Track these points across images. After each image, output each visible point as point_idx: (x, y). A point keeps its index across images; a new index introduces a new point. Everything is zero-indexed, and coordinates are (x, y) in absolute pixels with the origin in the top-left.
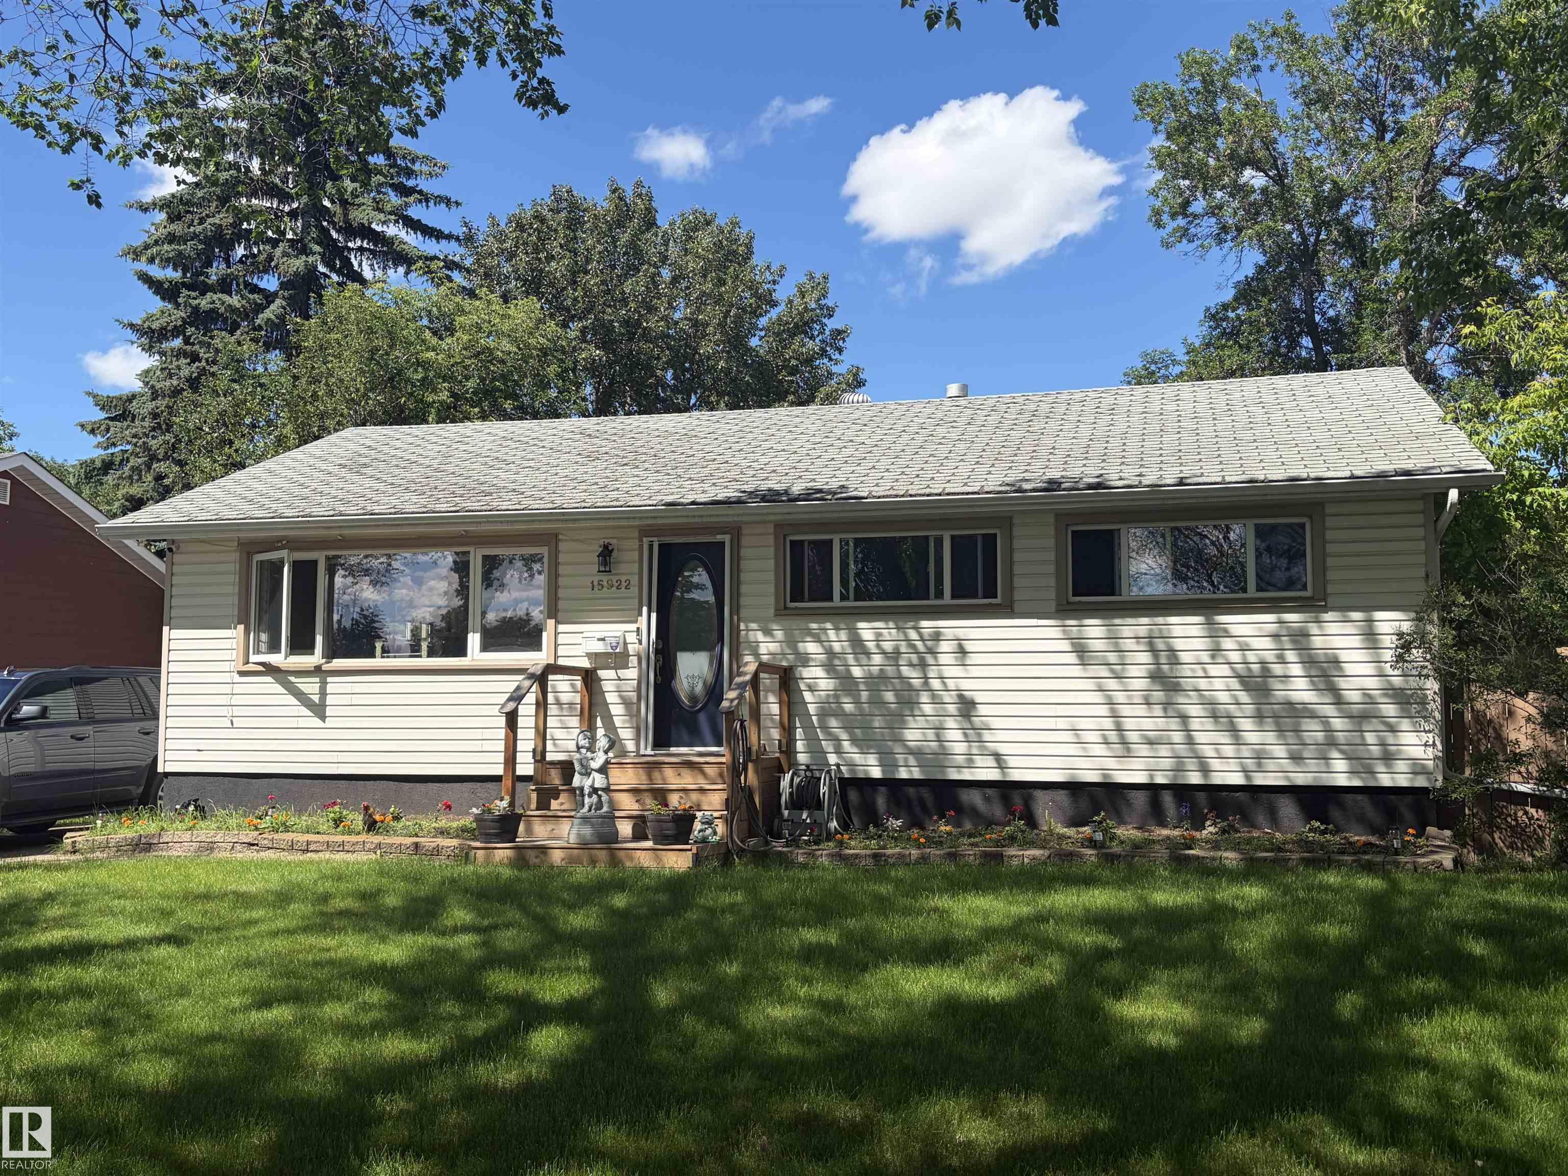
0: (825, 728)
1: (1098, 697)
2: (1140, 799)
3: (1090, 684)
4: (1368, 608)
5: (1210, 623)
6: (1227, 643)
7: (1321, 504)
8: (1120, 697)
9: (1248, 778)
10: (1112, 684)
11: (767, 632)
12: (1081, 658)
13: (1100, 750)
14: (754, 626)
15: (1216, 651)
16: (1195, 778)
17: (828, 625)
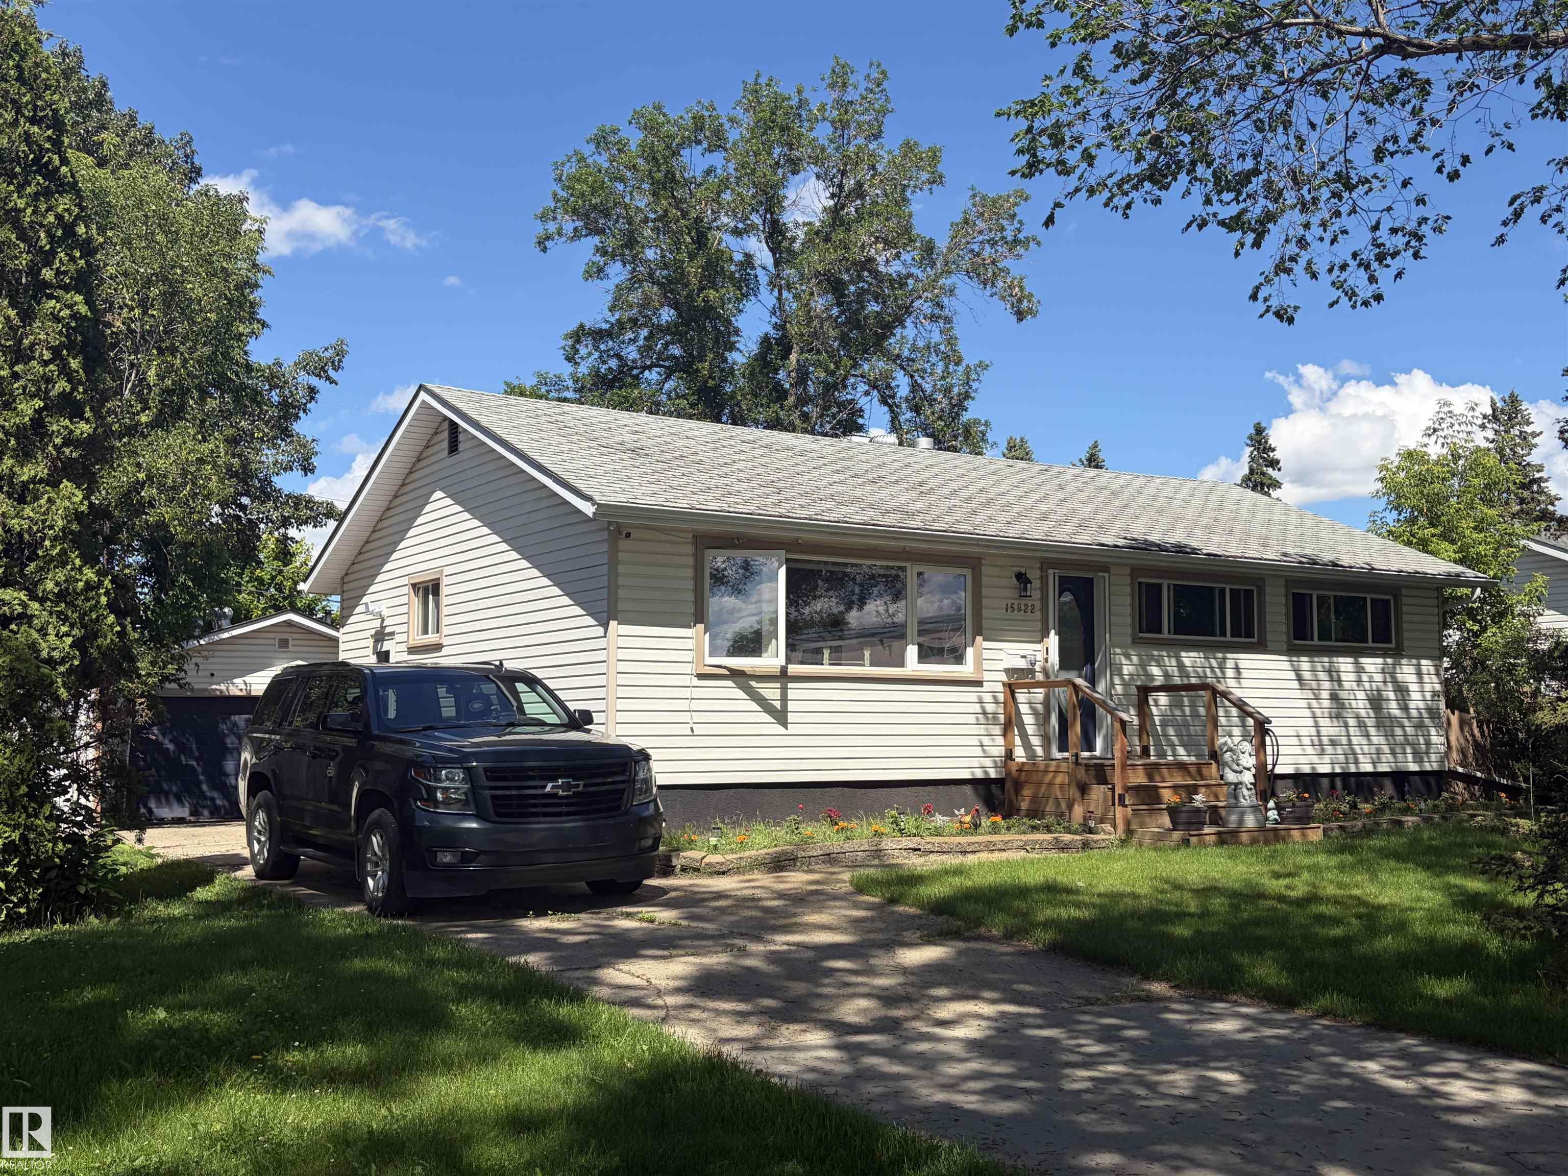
0: (1165, 735)
1: (1307, 713)
2: (1325, 782)
3: (1304, 703)
4: (1419, 658)
5: (1357, 663)
6: (1365, 677)
7: (1399, 588)
8: (1318, 712)
9: (1375, 767)
10: (1314, 703)
11: (1128, 656)
12: (1301, 684)
13: (1310, 750)
14: (1118, 651)
15: (1359, 681)
16: (1353, 769)
17: (1165, 653)
